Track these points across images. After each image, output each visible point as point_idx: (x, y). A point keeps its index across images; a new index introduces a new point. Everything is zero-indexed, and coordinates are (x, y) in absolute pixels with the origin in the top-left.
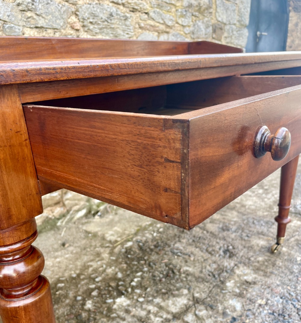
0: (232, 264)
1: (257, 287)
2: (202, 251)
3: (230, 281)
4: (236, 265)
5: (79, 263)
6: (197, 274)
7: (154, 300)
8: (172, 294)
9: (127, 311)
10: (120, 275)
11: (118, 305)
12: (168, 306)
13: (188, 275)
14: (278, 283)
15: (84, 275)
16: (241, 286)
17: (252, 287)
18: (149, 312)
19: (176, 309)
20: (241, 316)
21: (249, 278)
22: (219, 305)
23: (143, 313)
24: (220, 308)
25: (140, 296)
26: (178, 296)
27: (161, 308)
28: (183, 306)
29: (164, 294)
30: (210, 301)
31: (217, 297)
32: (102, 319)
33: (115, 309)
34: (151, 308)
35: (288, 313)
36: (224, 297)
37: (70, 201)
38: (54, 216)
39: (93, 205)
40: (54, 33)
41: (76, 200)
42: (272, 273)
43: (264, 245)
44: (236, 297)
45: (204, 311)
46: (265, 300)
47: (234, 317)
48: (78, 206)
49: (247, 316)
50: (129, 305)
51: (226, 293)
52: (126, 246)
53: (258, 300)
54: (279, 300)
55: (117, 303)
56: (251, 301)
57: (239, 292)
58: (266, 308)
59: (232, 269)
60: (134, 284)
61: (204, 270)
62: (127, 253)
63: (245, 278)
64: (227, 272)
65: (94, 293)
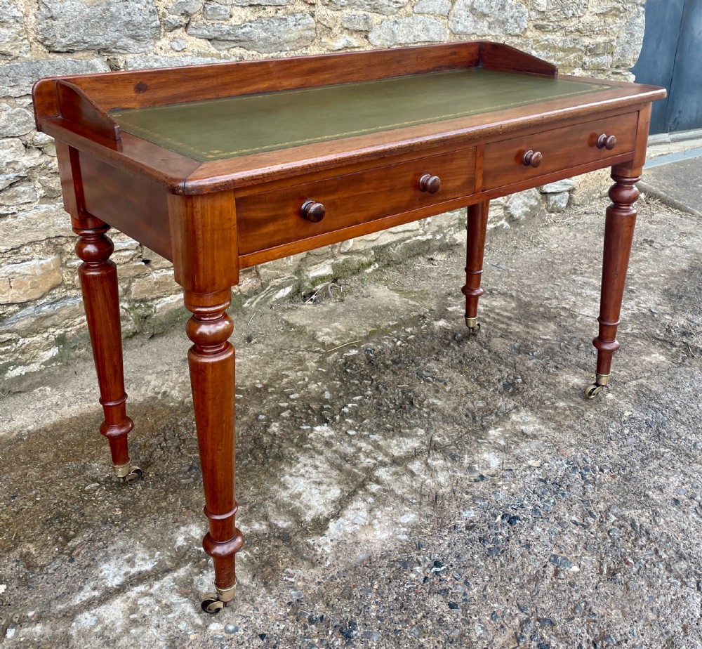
0: (510, 406)
1: (535, 442)
2: (468, 380)
3: (496, 428)
4: (516, 407)
6: (448, 411)
7: (371, 436)
8: (400, 431)
9: (328, 444)
10: (327, 396)
11: (316, 435)
12: (389, 447)
13: (433, 410)
14: (573, 442)
16: (511, 437)
17: (526, 442)
18: (360, 449)
19: (399, 452)
20: (492, 476)
21: (529, 429)
22: (466, 456)
23: (350, 450)
24: (466, 461)
25: (351, 427)
26: (408, 436)
27: (377, 447)
28: (410, 450)
29: (388, 430)
30: (454, 449)
31: (467, 446)
32: (290, 449)
33: (311, 439)
34: (363, 445)
35: (568, 483)
36: (477, 447)
37: (269, 271)
38: (239, 291)
39: (305, 281)
40: (276, 12)
41: (277, 269)
42: (571, 427)
43: (578, 386)
44: (496, 451)
45: (441, 462)
46: (540, 461)
47: (484, 475)
48: (279, 280)
49: (503, 477)
50: (332, 437)
51: (483, 443)
52: (347, 354)
53: (528, 459)
54: (562, 465)
55: (315, 432)
56: (519, 459)
57: (505, 445)
58: (537, 471)
59: (508, 413)
60: (346, 410)
61: (461, 407)
62: (345, 366)
63: (522, 427)
64: (497, 416)
65: (285, 415)
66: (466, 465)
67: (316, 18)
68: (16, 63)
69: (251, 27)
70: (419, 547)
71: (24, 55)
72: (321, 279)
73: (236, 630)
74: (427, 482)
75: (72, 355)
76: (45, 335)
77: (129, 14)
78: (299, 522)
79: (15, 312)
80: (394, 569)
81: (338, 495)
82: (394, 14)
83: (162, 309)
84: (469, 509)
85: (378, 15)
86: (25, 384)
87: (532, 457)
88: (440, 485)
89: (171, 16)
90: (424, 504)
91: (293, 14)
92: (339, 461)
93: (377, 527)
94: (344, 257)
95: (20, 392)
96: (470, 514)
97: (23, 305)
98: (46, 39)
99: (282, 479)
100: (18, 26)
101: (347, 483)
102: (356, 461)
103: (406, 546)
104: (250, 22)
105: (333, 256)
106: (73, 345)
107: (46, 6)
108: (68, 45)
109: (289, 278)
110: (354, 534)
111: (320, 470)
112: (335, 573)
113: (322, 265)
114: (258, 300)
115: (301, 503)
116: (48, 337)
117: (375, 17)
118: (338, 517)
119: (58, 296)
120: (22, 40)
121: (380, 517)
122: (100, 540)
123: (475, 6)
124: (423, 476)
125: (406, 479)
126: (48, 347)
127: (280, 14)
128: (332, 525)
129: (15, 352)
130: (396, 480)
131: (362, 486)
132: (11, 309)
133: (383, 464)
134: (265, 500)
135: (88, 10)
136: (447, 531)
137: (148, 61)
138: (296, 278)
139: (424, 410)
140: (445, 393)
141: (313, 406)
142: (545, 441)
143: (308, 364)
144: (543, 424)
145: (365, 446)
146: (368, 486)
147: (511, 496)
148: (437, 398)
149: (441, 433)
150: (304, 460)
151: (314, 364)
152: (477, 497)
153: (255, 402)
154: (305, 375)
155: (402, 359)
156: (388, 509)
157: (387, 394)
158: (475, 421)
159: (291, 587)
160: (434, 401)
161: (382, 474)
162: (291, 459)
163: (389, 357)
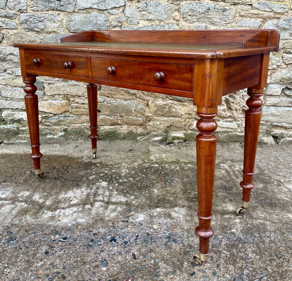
0: (182, 204)
1: (169, 220)
3: (163, 209)
4: (184, 206)
5: (120, 161)
7: (114, 192)
8: (126, 194)
9: (98, 188)
12: (114, 197)
13: (150, 193)
16: (162, 214)
17: (166, 218)
18: (104, 194)
19: (114, 200)
20: (132, 223)
22: (134, 212)
23: (101, 193)
24: (131, 214)
25: (114, 186)
26: (126, 197)
27: (110, 195)
28: (118, 201)
29: (124, 192)
30: (134, 208)
32: (86, 184)
33: (96, 184)
36: (143, 211)
37: (151, 127)
38: (136, 132)
39: (169, 137)
40: (160, 23)
41: (155, 128)
44: (148, 216)
45: (122, 209)
46: (158, 227)
47: (129, 221)
48: (156, 133)
49: (135, 225)
50: (103, 187)
51: (148, 211)
52: (152, 165)
53: (155, 225)
54: (166, 233)
55: (101, 183)
56: (152, 223)
57: (155, 216)
58: (151, 230)
59: (176, 206)
60: (121, 181)
61: (162, 196)
62: (146, 169)
63: (174, 213)
64: (171, 205)
65: (102, 175)
66: (128, 215)
67: (180, 26)
68: (58, 35)
69: (147, 28)
70: (69, 230)
71: (61, 33)
72: (178, 138)
74: (107, 213)
75: (69, 137)
76: (61, 127)
77: (97, 21)
79: (52, 116)
80: (51, 232)
81: (74, 203)
82: (223, 26)
83: (103, 130)
84: (104, 229)
85: (214, 26)
86: (51, 141)
87: (158, 225)
88: (109, 216)
89: (114, 22)
91: (168, 24)
92: (92, 194)
93: (68, 218)
94: (191, 132)
95: (50, 143)
96: (102, 230)
97: (55, 115)
98: (68, 28)
99: (69, 192)
100: (59, 23)
101: (82, 201)
102: (97, 197)
103: (66, 228)
104: (148, 26)
105: (185, 130)
106: (70, 133)
107: (70, 17)
108: (74, 30)
109: (161, 133)
111: (83, 194)
112: (35, 223)
113: (179, 132)
114: (145, 138)
116: (61, 128)
117: (213, 27)
118: (64, 209)
119: (67, 115)
120: (61, 28)
121: (74, 215)
123: (279, 25)
124: (109, 211)
125: (102, 209)
126: (61, 131)
127: (162, 24)
128: (59, 210)
129: (50, 129)
130: (98, 208)
131: (84, 204)
132: (51, 115)
133: (103, 201)
134: (55, 195)
135: (83, 19)
136: (86, 231)
138: (165, 134)
139: (147, 192)
140: (164, 190)
141: (113, 176)
142: (174, 222)
143: (135, 163)
144: (184, 216)
145: (107, 193)
146: (87, 205)
147: (126, 233)
148: (158, 190)
149: (139, 201)
150: (83, 189)
151: (137, 164)
152: (113, 226)
153: (100, 168)
154: (127, 166)
155: (170, 173)
156: (81, 215)
157: (144, 182)
158: (158, 203)
159: (20, 220)
160: (156, 191)
161: (97, 204)
162: (81, 187)
163: (166, 171)
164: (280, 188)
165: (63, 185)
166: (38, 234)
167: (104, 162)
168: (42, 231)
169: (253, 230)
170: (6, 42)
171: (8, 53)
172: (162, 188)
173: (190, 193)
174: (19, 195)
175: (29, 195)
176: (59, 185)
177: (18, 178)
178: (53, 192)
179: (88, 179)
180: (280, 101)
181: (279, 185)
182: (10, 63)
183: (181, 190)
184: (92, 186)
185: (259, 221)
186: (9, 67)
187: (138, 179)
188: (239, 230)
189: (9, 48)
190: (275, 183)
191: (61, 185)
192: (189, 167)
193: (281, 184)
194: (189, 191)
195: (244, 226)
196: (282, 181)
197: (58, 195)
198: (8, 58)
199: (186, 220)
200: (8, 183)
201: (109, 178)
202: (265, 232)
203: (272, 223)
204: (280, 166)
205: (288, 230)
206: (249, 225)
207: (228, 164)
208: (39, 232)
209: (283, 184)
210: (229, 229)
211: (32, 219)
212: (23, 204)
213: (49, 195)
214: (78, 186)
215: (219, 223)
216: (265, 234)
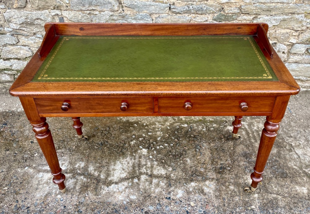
0: (211, 177)
1: (202, 196)
3: (196, 183)
4: (213, 179)
7: (155, 162)
8: (164, 165)
9: (140, 157)
10: (159, 139)
12: (155, 169)
13: (184, 163)
14: (216, 205)
15: (148, 127)
16: (196, 189)
17: (200, 194)
18: (146, 165)
19: (156, 173)
20: (173, 200)
21: (206, 190)
22: (173, 187)
23: (144, 163)
24: (171, 189)
25: (153, 155)
26: (165, 168)
27: (152, 167)
28: (159, 174)
29: (162, 163)
30: (173, 182)
31: (178, 184)
32: (129, 152)
33: (138, 152)
36: (181, 186)
42: (224, 199)
43: (248, 184)
44: (185, 191)
45: (164, 184)
46: (195, 205)
47: (171, 198)
49: (176, 202)
50: (144, 155)
51: (185, 186)
52: (182, 125)
53: (192, 202)
54: (201, 211)
55: (142, 151)
56: (189, 199)
57: (190, 191)
58: (190, 208)
59: (207, 179)
60: (158, 147)
61: (194, 168)
62: (177, 130)
63: (205, 188)
64: (202, 178)
65: (140, 139)
66: (170, 190)
70: (126, 209)
73: (62, 201)
74: (152, 188)
78: (106, 178)
80: (112, 211)
81: (123, 177)
84: (152, 206)
87: (194, 202)
88: (154, 193)
90: (143, 195)
92: (136, 165)
93: (122, 194)
96: (151, 208)
99: (117, 162)
101: (130, 174)
102: (141, 168)
103: (123, 206)
110: (114, 192)
111: (129, 165)
112: (97, 201)
115: (113, 173)
118: (117, 184)
121: (126, 191)
122: (64, 154)
124: (153, 186)
125: (147, 183)
128: (113, 185)
130: (144, 182)
131: (133, 178)
133: (147, 174)
134: (107, 166)
136: (139, 209)
137: (132, 2)
139: (181, 161)
140: (195, 159)
141: (151, 141)
142: (206, 198)
143: (167, 123)
144: (214, 191)
145: (149, 164)
146: (134, 179)
147: (170, 211)
148: (190, 159)
149: (176, 173)
150: (128, 159)
151: (168, 124)
152: (160, 204)
153: (138, 130)
154: (161, 127)
155: (198, 137)
156: (131, 190)
157: (177, 148)
158: (192, 175)
159: (84, 198)
160: (188, 160)
161: (143, 177)
162: (126, 156)
163: (195, 133)
164: (291, 153)
165: (110, 153)
166: (102, 213)
167: (140, 122)
168: (104, 209)
169: (268, 206)
170: (30, 6)
171: (34, 18)
172: (194, 157)
173: (217, 162)
174: (77, 166)
175: (84, 166)
176: (107, 153)
177: (70, 142)
178: (103, 162)
179: (130, 145)
180: (302, 59)
181: (290, 150)
182: (38, 27)
183: (210, 158)
184: (134, 154)
185: (273, 195)
186: (38, 30)
187: (172, 145)
188: (257, 207)
189: (35, 12)
190: (287, 147)
191: (108, 153)
192: (214, 128)
193: (292, 149)
194: (216, 160)
195: (261, 201)
196: (293, 145)
197: (109, 166)
198: (36, 22)
199: (216, 196)
200: (63, 150)
201: (147, 143)
202: (277, 207)
203: (283, 197)
204: (292, 124)
205: (295, 205)
206: (265, 200)
207: (248, 121)
208: (103, 211)
209: (294, 149)
210: (250, 206)
211: (94, 196)
212: (82, 177)
213: (102, 166)
214: (123, 155)
215: (241, 198)
216: (277, 210)
